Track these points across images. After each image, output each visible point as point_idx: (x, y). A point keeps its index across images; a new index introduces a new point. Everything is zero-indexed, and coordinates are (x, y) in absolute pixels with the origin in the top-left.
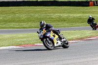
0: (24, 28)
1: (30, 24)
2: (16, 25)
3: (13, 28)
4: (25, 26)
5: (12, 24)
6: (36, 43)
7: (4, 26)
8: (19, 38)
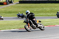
0: (49, 16)
1: (52, 13)
2: (44, 14)
3: (42, 16)
4: (49, 15)
5: (41, 14)
6: (56, 24)
7: (37, 15)
8: (46, 22)
